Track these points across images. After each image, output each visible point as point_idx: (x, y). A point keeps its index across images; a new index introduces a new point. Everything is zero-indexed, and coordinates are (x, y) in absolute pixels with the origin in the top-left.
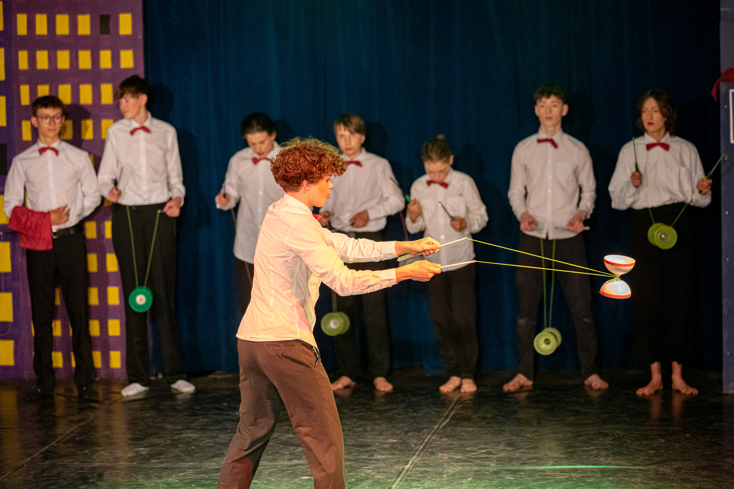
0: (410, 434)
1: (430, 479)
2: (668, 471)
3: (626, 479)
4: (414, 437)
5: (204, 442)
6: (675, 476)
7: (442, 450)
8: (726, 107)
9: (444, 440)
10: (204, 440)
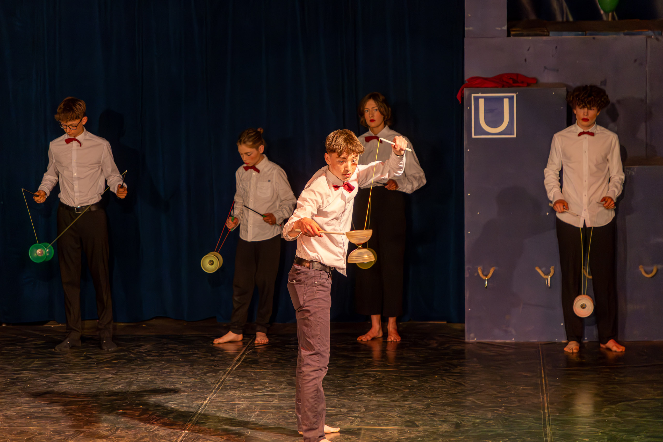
0: (208, 374)
1: (224, 413)
2: (420, 407)
3: (385, 413)
4: (211, 377)
5: (38, 381)
6: (425, 411)
7: (234, 388)
8: (469, 108)
9: (236, 379)
10: (39, 379)
